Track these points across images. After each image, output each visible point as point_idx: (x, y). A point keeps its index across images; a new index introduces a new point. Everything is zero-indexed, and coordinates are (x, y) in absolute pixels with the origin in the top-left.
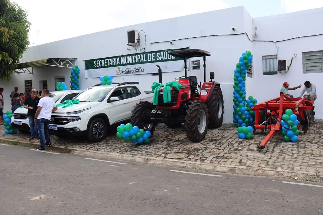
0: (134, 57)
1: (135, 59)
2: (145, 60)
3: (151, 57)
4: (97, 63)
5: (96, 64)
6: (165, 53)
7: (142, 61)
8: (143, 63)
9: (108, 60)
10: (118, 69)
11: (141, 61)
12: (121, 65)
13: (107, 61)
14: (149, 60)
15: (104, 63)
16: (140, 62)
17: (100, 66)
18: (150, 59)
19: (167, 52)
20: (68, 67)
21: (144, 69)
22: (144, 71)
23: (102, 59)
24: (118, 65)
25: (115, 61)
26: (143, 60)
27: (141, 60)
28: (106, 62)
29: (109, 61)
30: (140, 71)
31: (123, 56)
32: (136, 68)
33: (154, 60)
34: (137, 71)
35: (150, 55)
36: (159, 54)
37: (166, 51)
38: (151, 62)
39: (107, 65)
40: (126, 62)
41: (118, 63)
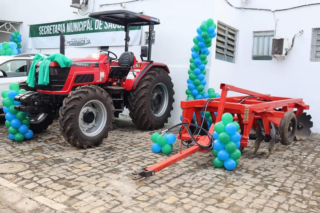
0: (81, 24)
1: (81, 26)
2: (92, 28)
3: (98, 24)
4: (42, 30)
5: (41, 31)
8: (89, 32)
9: (53, 25)
11: (87, 30)
12: (66, 33)
14: (96, 29)
15: (49, 30)
17: (45, 34)
18: (97, 27)
20: (8, 32)
21: (90, 40)
22: (89, 43)
23: (47, 24)
25: (60, 28)
26: (89, 28)
27: (87, 28)
28: (51, 29)
29: (55, 27)
30: (86, 43)
31: (69, 22)
33: (102, 28)
34: (82, 42)
35: (97, 22)
38: (98, 31)
39: (51, 33)
40: (72, 29)
41: (63, 31)
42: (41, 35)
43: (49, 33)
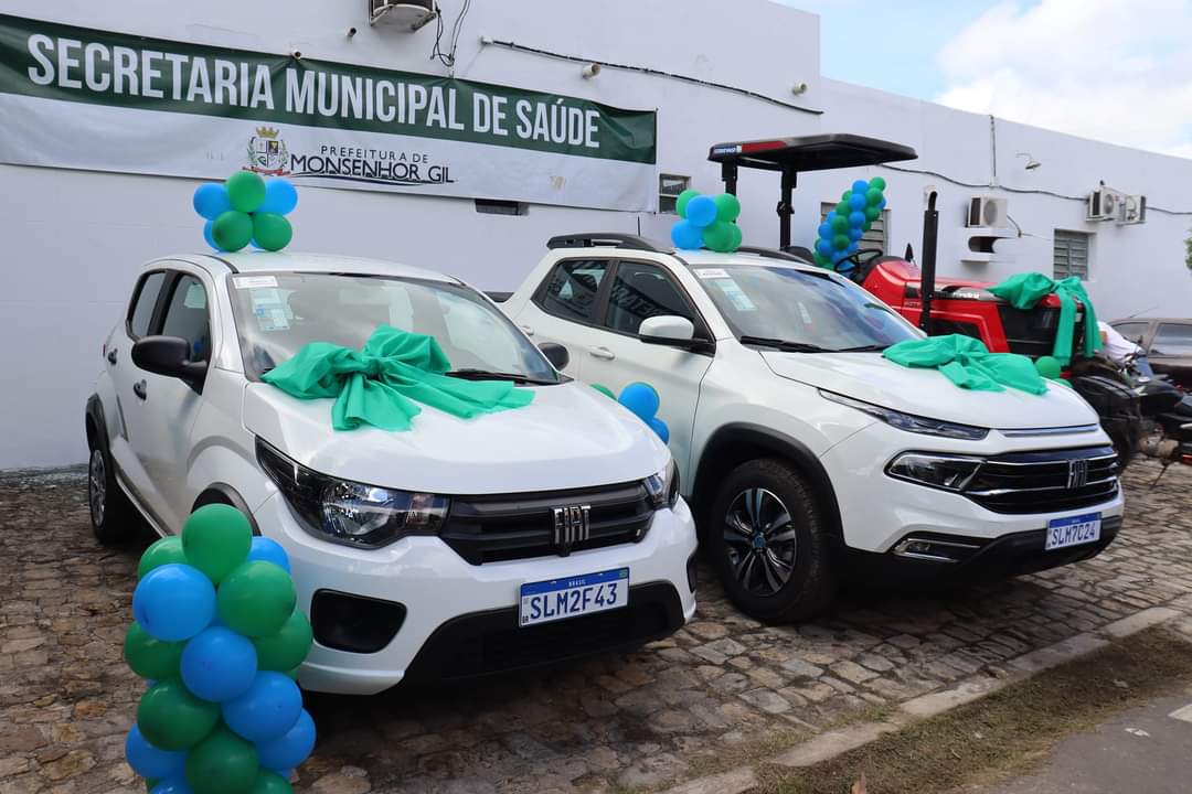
0: (386, 90)
1: (390, 101)
2: (457, 121)
3: (489, 113)
4: (65, 62)
5: (54, 63)
6: (554, 108)
7: (436, 122)
8: (437, 132)
9: (169, 56)
10: (264, 140)
11: (429, 123)
12: (281, 115)
13: (166, 67)
14: (477, 128)
15: (139, 73)
16: (420, 128)
17: (98, 87)
18: (482, 123)
19: (564, 109)
21: (446, 170)
22: (444, 177)
23: (111, 39)
24: (259, 113)
25: (237, 84)
26: (441, 117)
27: (431, 117)
28: (149, 73)
29: (186, 68)
30: (423, 174)
31: (296, 62)
32: (397, 156)
33: (504, 132)
34: (401, 171)
35: (482, 102)
36: (529, 109)
37: (560, 101)
38: (489, 138)
39: (159, 94)
40: (328, 106)
41: (257, 97)
42: (54, 90)
43: (134, 91)
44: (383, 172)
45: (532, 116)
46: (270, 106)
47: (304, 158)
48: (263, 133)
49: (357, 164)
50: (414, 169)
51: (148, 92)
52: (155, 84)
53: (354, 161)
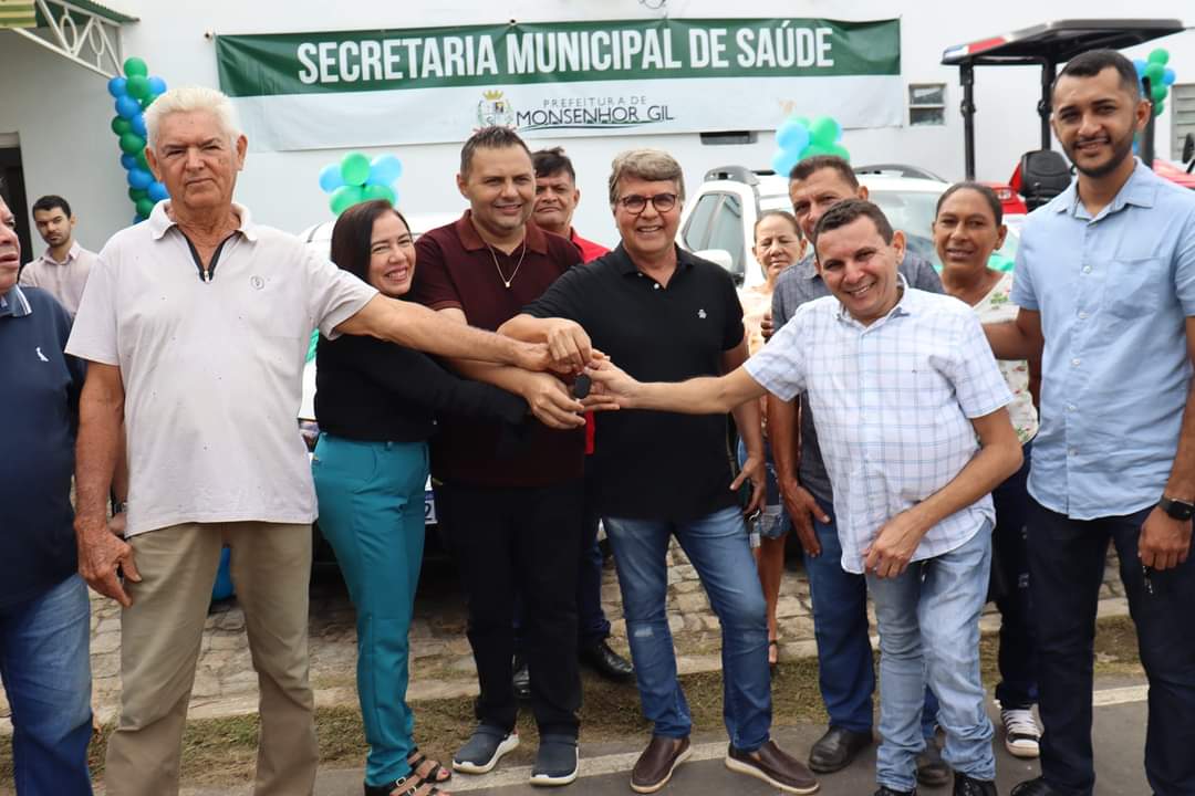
0: (600, 40)
1: (605, 50)
2: (675, 58)
3: (705, 50)
4: (325, 62)
5: (318, 65)
6: (779, 32)
7: (652, 64)
8: (654, 73)
9: (406, 42)
10: (491, 102)
11: (645, 66)
12: (504, 77)
13: (401, 51)
14: (695, 63)
15: (382, 60)
16: (637, 71)
17: (351, 78)
18: (700, 59)
19: (790, 31)
20: (98, 69)
21: (665, 108)
22: (663, 116)
23: (358, 36)
24: (486, 79)
25: (464, 56)
26: (657, 58)
27: (647, 59)
28: (390, 59)
29: (420, 50)
30: (642, 115)
32: (616, 101)
33: (725, 64)
34: (620, 115)
35: (699, 39)
36: (751, 36)
37: (785, 24)
38: (709, 72)
39: (399, 75)
40: (547, 62)
41: (482, 65)
42: (320, 86)
43: (378, 76)
44: (602, 118)
45: (754, 45)
46: (494, 71)
47: (528, 113)
48: (490, 96)
49: (577, 113)
50: (633, 111)
51: (390, 75)
52: (396, 68)
53: (575, 110)
